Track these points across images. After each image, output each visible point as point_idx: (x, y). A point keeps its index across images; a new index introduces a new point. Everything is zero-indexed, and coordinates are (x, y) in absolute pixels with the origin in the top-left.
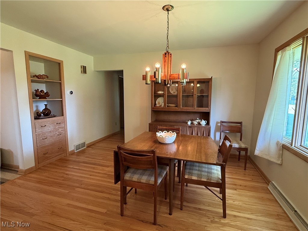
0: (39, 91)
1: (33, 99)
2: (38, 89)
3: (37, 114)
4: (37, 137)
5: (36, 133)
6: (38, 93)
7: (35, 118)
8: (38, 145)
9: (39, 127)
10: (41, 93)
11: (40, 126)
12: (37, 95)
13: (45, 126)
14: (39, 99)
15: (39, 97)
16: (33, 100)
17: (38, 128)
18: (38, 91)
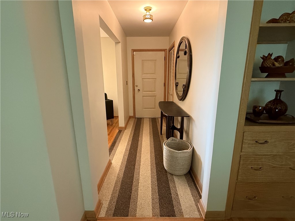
0: (273, 57)
1: (253, 77)
2: (269, 54)
3: (254, 110)
4: (241, 163)
5: (242, 154)
6: (268, 64)
7: (247, 119)
8: (239, 177)
9: (252, 142)
10: (276, 63)
11: (253, 140)
12: (263, 69)
13: (266, 142)
14: (267, 77)
15: (266, 74)
16: (253, 79)
17: (249, 144)
18: (270, 58)
